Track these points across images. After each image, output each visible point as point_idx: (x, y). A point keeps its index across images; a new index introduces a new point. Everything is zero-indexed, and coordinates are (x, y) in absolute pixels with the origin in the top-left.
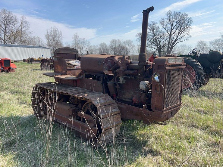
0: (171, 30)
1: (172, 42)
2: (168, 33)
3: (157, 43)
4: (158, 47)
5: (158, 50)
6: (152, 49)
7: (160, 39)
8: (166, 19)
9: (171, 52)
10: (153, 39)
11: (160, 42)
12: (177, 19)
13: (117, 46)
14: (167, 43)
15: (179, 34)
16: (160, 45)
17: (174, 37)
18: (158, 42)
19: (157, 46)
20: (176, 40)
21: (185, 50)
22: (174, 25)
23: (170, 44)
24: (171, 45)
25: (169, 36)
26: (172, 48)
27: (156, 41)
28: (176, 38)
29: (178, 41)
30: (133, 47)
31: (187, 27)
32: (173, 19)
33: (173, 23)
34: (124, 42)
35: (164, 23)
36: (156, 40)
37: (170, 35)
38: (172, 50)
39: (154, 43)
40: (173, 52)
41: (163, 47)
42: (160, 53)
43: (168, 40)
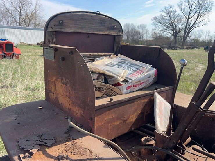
0: (190, 14)
1: (189, 26)
2: (186, 17)
3: (173, 28)
4: (173, 31)
5: (174, 34)
6: (168, 33)
7: (176, 24)
8: (185, 1)
9: (188, 37)
10: (169, 23)
11: (176, 27)
12: (197, 2)
13: (130, 31)
14: (184, 28)
15: (197, 18)
16: (176, 30)
17: (192, 21)
18: (175, 27)
19: (173, 30)
20: (194, 24)
21: (203, 36)
22: (192, 9)
23: (187, 28)
24: (188, 30)
25: (186, 20)
26: (189, 33)
27: (172, 26)
28: (194, 23)
29: (196, 26)
30: (147, 32)
31: (208, 10)
32: (193, 2)
33: (192, 7)
34: (138, 27)
35: (182, 6)
36: (172, 24)
37: (188, 19)
38: (189, 35)
39: (170, 28)
40: (190, 37)
41: (179, 32)
42: (175, 38)
43: (185, 24)
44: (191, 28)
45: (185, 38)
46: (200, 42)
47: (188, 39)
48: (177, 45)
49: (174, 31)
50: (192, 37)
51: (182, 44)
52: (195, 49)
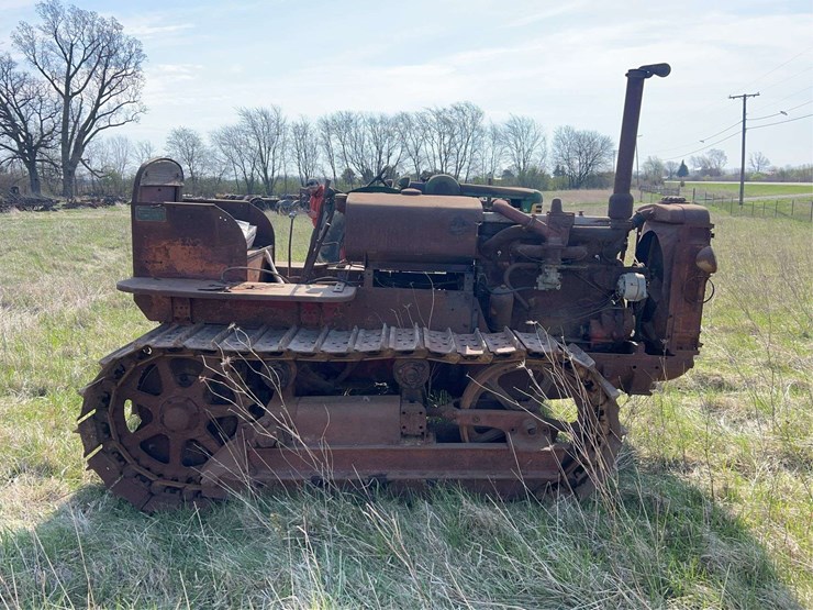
0: (69, 78)
1: (76, 122)
2: (57, 89)
3: (13, 124)
4: (17, 140)
5: (20, 154)
7: (23, 110)
8: (40, 28)
9: (80, 164)
11: (24, 122)
12: (86, 38)
14: (59, 129)
15: (101, 96)
16: (28, 134)
17: (84, 104)
18: (19, 122)
19: (14, 135)
20: (93, 117)
21: (130, 159)
22: (77, 61)
23: (70, 131)
24: (76, 138)
25: (62, 101)
26: (80, 148)
28: (94, 112)
31: (129, 72)
32: (73, 37)
33: (71, 53)
35: (33, 44)
37: (68, 97)
38: (84, 157)
40: (86, 162)
41: (43, 143)
42: (31, 165)
43: (61, 114)
44: (83, 133)
45: (69, 165)
46: (125, 182)
47: (81, 170)
48: (44, 195)
49: (22, 140)
50: (96, 164)
51: (61, 187)
52: (118, 204)
